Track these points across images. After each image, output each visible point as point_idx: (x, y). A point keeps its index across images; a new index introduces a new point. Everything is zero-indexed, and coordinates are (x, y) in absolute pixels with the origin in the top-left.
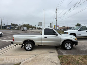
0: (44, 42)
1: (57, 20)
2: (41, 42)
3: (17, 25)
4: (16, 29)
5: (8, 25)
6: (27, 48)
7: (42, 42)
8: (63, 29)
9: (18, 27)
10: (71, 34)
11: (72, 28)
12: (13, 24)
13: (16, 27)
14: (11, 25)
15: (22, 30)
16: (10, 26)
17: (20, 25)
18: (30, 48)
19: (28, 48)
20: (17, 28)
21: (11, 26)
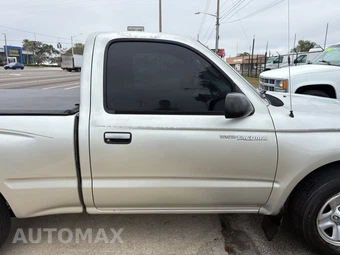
1: (218, 24)
2: (74, 183)
3: (49, 48)
4: (47, 63)
5: (9, 48)
7: (86, 184)
8: (242, 65)
9: (54, 56)
10: (302, 90)
11: (285, 59)
12: (34, 43)
13: (47, 54)
14: (24, 49)
15: (70, 70)
16: (19, 49)
17: (59, 46)
20: (53, 60)
21: (24, 52)
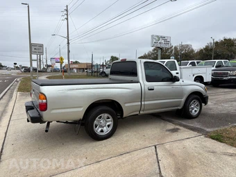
0: (146, 103)
2: (140, 103)
6: (98, 130)
18: (107, 130)
19: (100, 129)
